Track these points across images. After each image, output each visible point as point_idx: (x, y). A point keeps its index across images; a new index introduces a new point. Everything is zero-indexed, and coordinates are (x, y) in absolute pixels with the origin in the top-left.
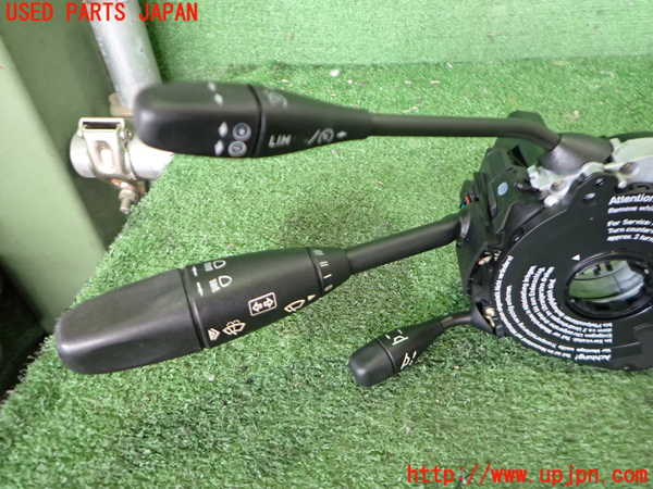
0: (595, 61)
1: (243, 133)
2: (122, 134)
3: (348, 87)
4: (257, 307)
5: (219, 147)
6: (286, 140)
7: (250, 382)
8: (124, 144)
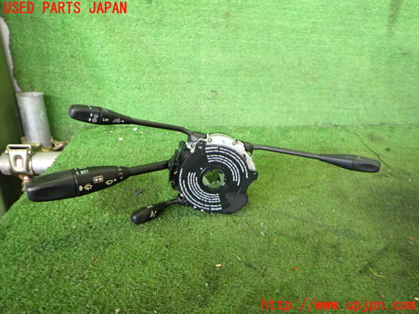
0: (243, 128)
1: (96, 116)
2: (29, 152)
3: (141, 135)
4: (97, 180)
5: (90, 120)
6: (107, 120)
7: (91, 227)
8: (30, 157)
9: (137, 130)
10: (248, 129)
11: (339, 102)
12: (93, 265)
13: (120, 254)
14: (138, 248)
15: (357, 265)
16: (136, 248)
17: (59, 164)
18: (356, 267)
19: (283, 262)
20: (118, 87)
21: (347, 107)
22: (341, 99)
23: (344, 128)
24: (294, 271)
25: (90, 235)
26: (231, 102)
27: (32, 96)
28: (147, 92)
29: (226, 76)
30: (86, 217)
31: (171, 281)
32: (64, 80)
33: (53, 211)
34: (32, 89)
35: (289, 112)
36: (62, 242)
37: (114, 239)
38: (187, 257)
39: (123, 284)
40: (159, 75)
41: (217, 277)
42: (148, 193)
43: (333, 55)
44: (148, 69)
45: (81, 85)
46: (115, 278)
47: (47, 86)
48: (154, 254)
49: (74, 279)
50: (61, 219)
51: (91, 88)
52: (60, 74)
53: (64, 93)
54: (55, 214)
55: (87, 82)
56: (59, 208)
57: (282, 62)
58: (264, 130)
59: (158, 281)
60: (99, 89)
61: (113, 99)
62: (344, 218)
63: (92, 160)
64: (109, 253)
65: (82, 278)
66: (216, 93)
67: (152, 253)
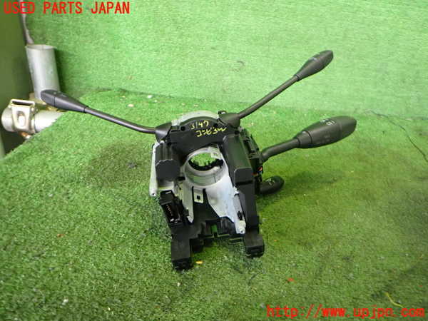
2: (33, 109)
3: (154, 103)
7: (69, 198)
8: (33, 115)
9: (152, 98)
10: (274, 109)
11: (387, 87)
12: (56, 241)
13: (91, 233)
14: (113, 229)
15: (370, 286)
16: (110, 229)
17: (58, 126)
18: (368, 290)
19: (277, 269)
20: (134, 48)
21: (396, 94)
22: (390, 84)
23: (389, 119)
24: (289, 282)
25: (65, 207)
26: (259, 76)
27: (43, 49)
28: (165, 56)
29: (256, 45)
30: (67, 186)
31: (138, 274)
32: (78, 35)
33: (34, 175)
34: (44, 41)
35: (325, 94)
36: (32, 210)
37: (88, 216)
38: (166, 247)
39: (83, 269)
40: (180, 37)
41: (194, 276)
42: (143, 168)
43: (388, 29)
44: (168, 30)
45: (96, 42)
46: (75, 261)
47: (59, 41)
48: (128, 239)
49: (30, 255)
50: (40, 185)
51: (105, 46)
52: (74, 27)
53: (77, 49)
54: (35, 178)
55: (102, 40)
56: (42, 172)
57: (323, 33)
58: (293, 112)
59: (124, 272)
60: (114, 48)
61: (129, 61)
62: (366, 225)
63: (94, 124)
64: (79, 230)
65: (39, 256)
66: (243, 65)
67: (127, 237)
